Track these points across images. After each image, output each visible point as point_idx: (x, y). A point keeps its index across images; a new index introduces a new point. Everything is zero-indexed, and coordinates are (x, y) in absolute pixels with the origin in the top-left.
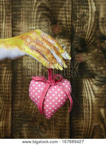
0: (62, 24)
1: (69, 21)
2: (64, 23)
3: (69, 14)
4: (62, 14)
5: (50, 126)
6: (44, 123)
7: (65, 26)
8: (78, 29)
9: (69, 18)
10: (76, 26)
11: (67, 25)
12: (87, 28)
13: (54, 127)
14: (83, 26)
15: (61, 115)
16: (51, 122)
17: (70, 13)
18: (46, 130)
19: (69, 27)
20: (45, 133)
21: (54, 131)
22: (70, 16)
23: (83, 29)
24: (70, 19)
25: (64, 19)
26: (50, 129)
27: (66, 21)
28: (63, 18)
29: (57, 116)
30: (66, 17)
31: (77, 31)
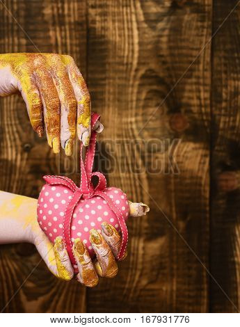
0: (191, 111)
1: (206, 106)
2: (195, 109)
3: (205, 91)
7: (196, 116)
9: (205, 99)
11: (201, 113)
15: (191, 301)
17: (208, 88)
19: (205, 118)
22: (207, 95)
24: (208, 102)
25: (195, 102)
27: (200, 106)
28: (192, 98)
30: (199, 98)
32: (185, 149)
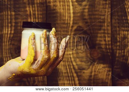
0: (101, 48)
1: (109, 45)
2: (103, 47)
3: (108, 37)
4: (101, 37)
7: (104, 50)
8: (119, 53)
9: (108, 41)
10: (116, 49)
11: (106, 49)
14: (124, 50)
17: (110, 35)
19: (108, 51)
22: (109, 39)
23: (124, 52)
24: (110, 42)
25: (103, 43)
27: (106, 45)
28: (102, 41)
30: (105, 41)
31: (117, 55)
32: (98, 68)
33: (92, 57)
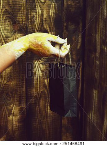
5: (13, 95)
6: (9, 94)
8: (30, 26)
10: (29, 24)
12: (36, 25)
13: (15, 95)
14: (33, 24)
16: (13, 93)
18: (10, 98)
20: (10, 100)
21: (15, 98)
23: (33, 26)
26: (13, 97)
29: (18, 87)
31: (29, 28)
33: (14, 29)
